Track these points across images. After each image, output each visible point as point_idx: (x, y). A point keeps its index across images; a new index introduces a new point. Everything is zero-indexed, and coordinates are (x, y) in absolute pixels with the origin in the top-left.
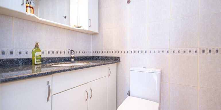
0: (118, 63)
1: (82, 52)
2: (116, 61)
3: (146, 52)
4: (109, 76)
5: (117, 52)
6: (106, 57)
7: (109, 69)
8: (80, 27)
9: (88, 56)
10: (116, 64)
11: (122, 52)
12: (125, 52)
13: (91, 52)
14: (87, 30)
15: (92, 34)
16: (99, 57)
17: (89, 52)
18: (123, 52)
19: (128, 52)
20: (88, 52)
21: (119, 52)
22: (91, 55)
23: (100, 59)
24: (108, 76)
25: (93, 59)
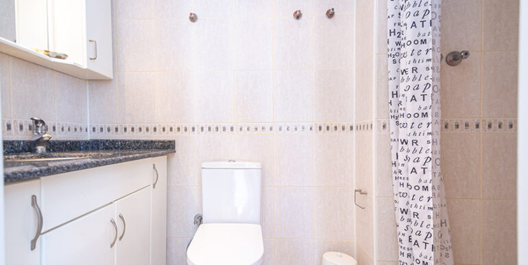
0: (170, 154)
1: (63, 129)
2: (165, 151)
3: (232, 129)
4: (154, 185)
5: (167, 129)
6: (138, 142)
7: (154, 168)
8: (64, 59)
9: (79, 139)
10: (166, 156)
11: (179, 129)
12: (186, 130)
13: (86, 130)
14: (85, 67)
15: (89, 80)
16: (113, 142)
17: (81, 129)
18: (182, 130)
19: (193, 129)
20: (78, 130)
21: (171, 129)
22: (89, 136)
23: (115, 148)
24: (152, 186)
25: (92, 148)
